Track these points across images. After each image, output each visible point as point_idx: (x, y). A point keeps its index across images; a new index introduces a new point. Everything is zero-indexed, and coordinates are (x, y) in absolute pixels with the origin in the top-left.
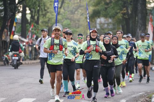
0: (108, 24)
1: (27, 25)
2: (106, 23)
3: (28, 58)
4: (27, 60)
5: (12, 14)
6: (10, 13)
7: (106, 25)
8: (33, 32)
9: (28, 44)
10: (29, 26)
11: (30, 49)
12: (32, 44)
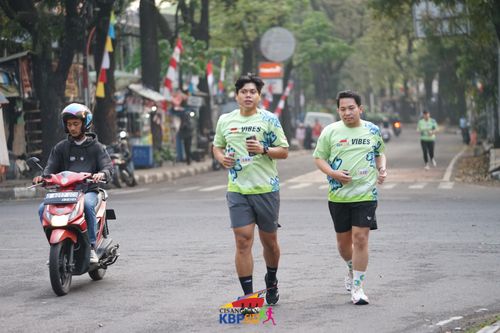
0: (452, 20)
1: (160, 42)
2: (446, 18)
3: (170, 158)
4: (164, 164)
5: (98, 9)
6: (91, 7)
7: (446, 26)
8: (185, 65)
9: (169, 107)
10: (169, 46)
11: (177, 124)
12: (182, 109)
